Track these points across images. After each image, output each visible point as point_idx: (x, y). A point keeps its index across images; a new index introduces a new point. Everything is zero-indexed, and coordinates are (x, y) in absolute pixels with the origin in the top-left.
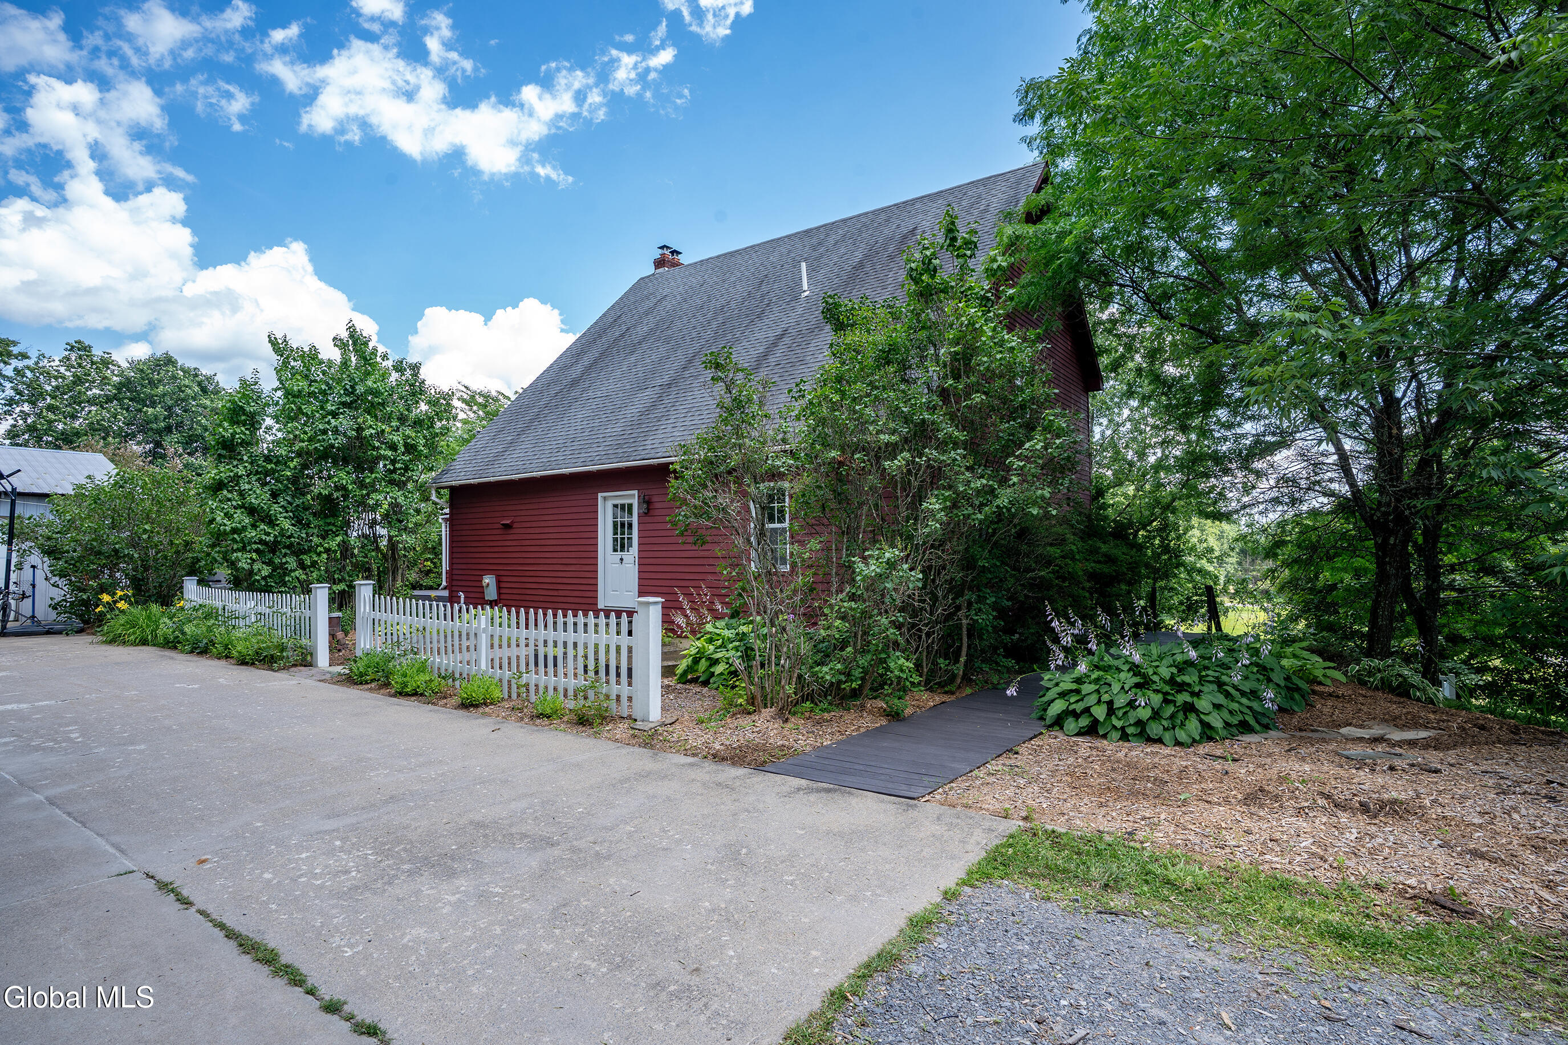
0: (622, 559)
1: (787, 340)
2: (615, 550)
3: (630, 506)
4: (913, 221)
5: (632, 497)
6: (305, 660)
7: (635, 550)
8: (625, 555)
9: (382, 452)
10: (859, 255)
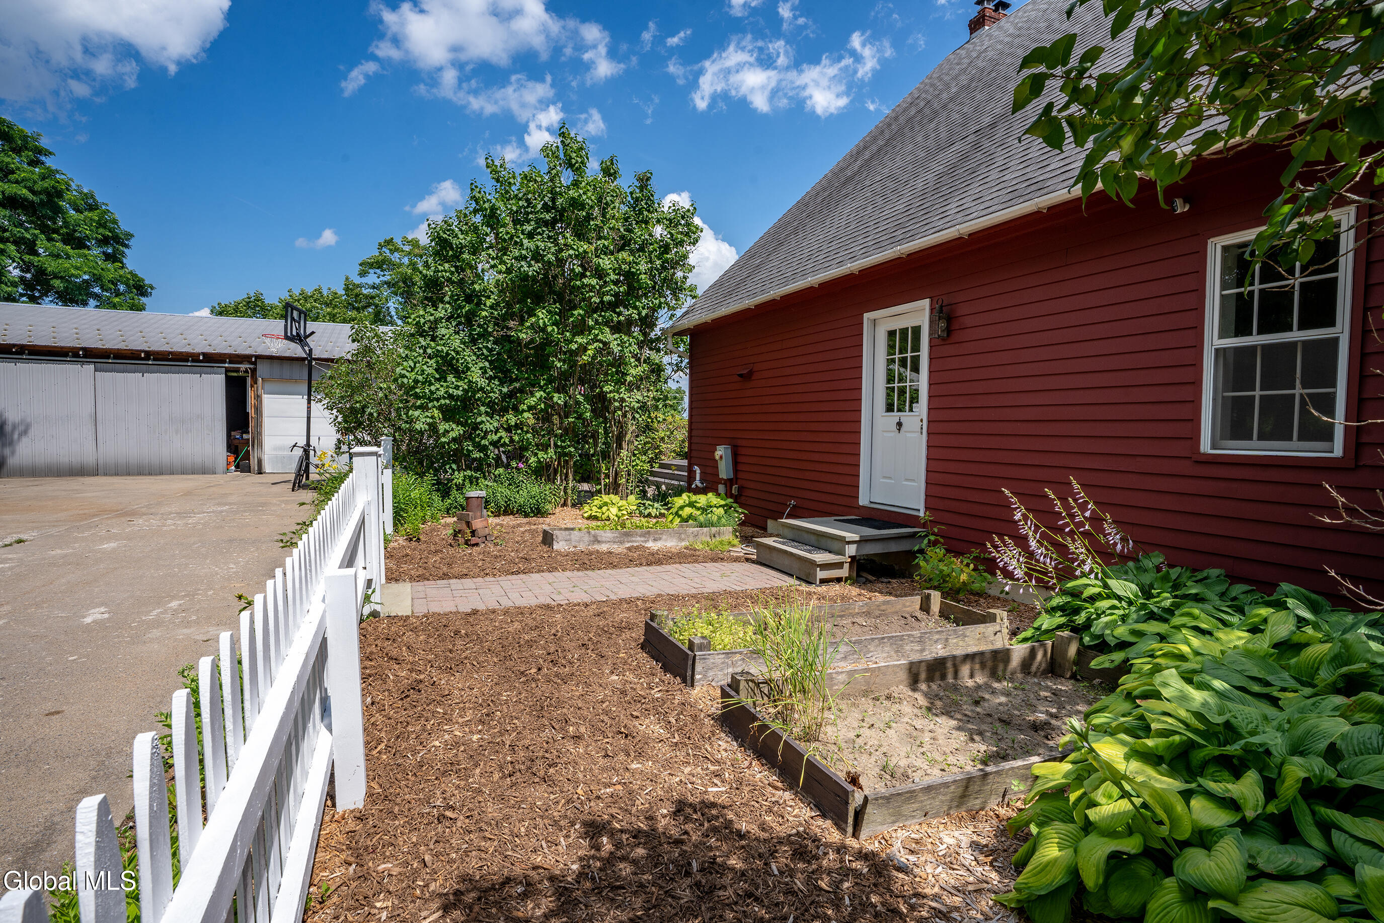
0: (900, 424)
2: (890, 408)
3: (917, 331)
5: (919, 313)
7: (922, 407)
8: (906, 417)
9: (585, 281)
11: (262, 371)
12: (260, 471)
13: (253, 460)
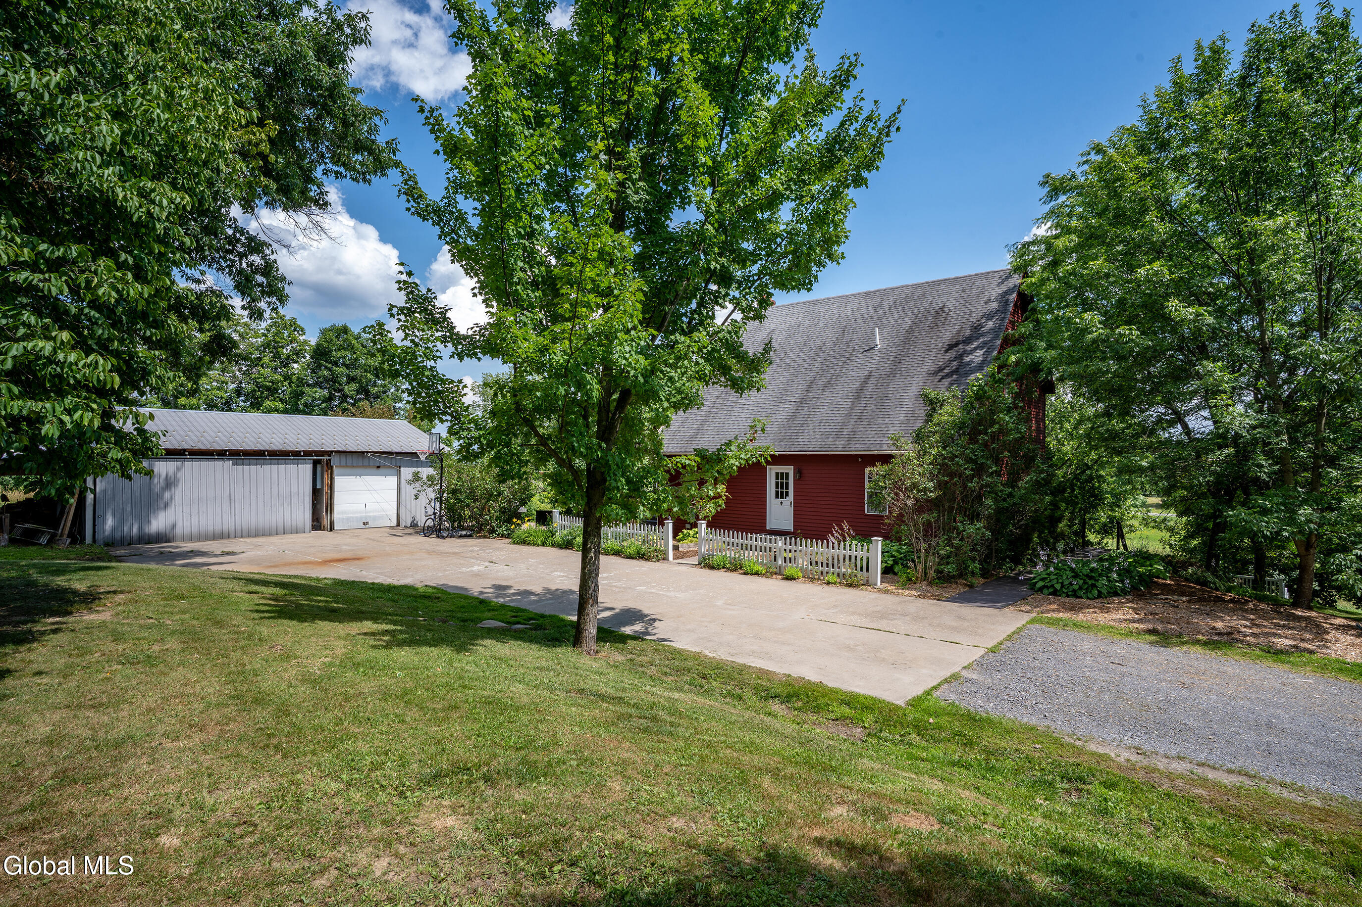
0: (782, 503)
1: (873, 380)
2: (777, 497)
3: (787, 474)
4: (941, 300)
5: (790, 470)
6: (665, 559)
7: (791, 498)
8: (784, 500)
10: (908, 322)
11: (335, 461)
12: (332, 529)
13: (326, 522)
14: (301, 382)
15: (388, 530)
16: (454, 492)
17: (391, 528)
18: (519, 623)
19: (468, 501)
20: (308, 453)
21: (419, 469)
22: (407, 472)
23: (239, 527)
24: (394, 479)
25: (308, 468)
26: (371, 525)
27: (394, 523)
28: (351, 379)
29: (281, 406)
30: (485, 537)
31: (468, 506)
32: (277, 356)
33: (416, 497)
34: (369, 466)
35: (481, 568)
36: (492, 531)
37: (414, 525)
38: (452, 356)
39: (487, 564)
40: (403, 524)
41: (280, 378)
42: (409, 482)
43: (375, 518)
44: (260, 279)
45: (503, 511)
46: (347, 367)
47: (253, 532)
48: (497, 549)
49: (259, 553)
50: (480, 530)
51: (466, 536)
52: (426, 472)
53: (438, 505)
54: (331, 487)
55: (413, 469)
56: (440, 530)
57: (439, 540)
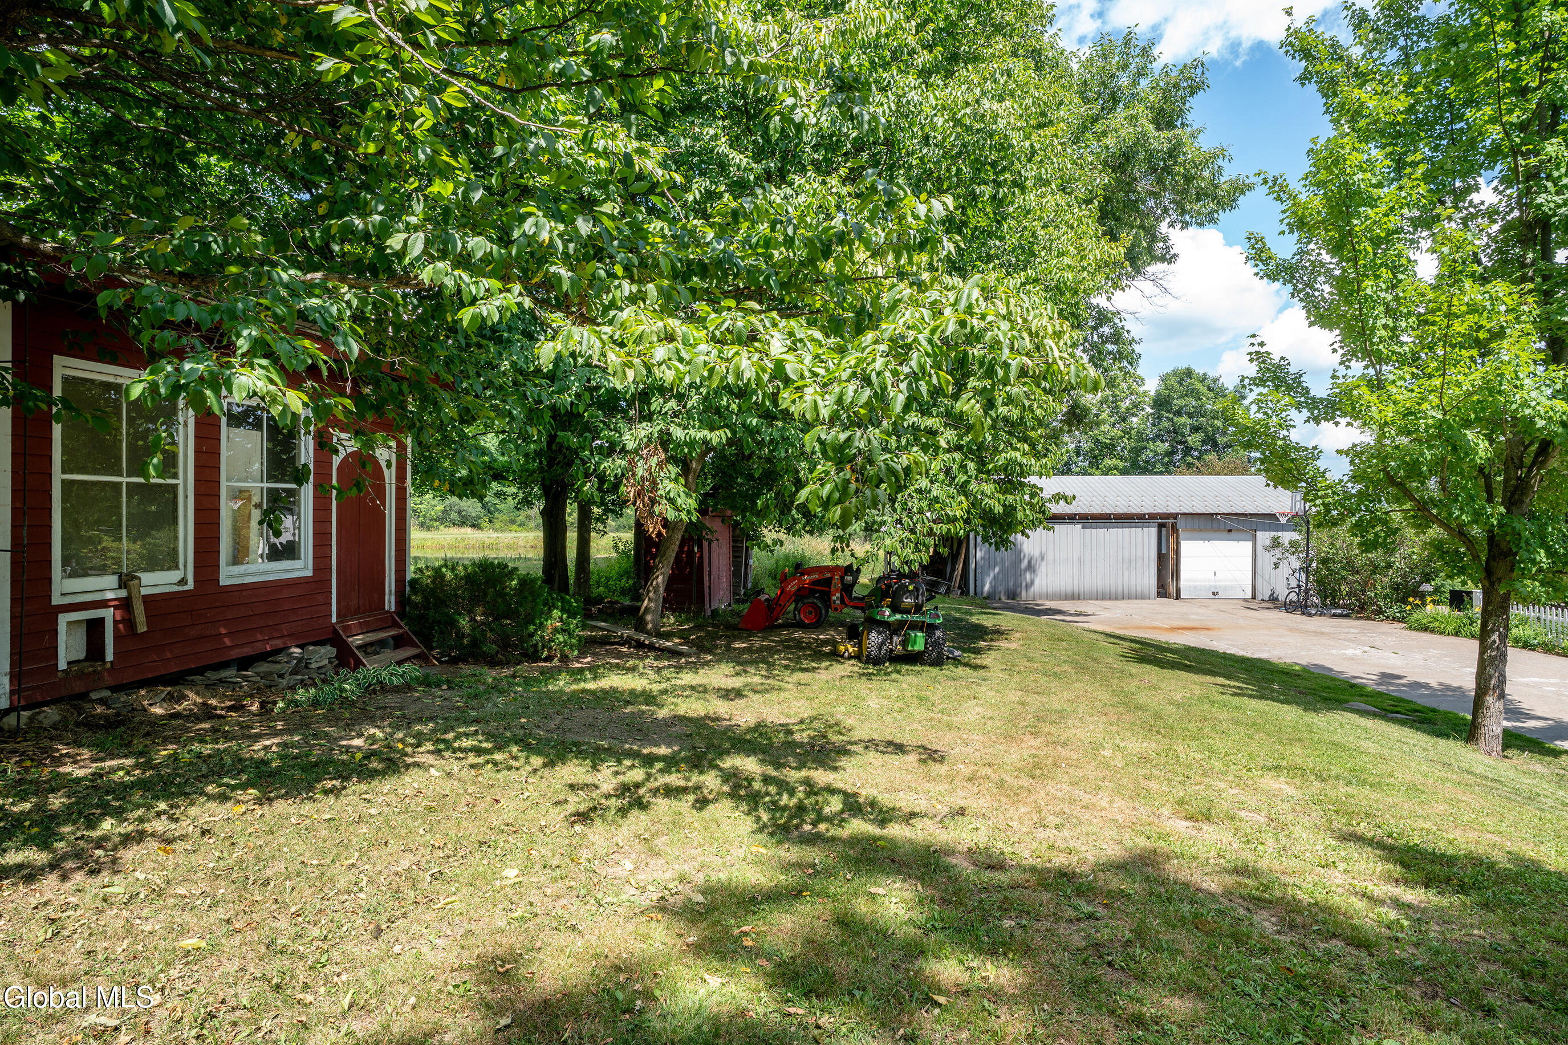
11: (1181, 523)
12: (1178, 597)
13: (1172, 589)
14: (1141, 437)
15: (1241, 602)
16: (1324, 561)
17: (1246, 600)
18: (1397, 712)
19: (1344, 573)
20: (1152, 516)
21: (1280, 534)
22: (1264, 537)
23: (1087, 589)
24: (1249, 544)
25: (1153, 531)
26: (1221, 595)
27: (1249, 595)
28: (1195, 429)
29: (1121, 464)
30: (1368, 618)
31: (1344, 578)
32: (1115, 409)
33: (1276, 566)
34: (1218, 530)
35: (1358, 652)
36: (1380, 612)
37: (1273, 599)
38: (1307, 421)
39: (1367, 649)
40: (1259, 597)
41: (1120, 433)
42: (1267, 549)
43: (1226, 588)
44: (1110, 347)
45: (1396, 587)
46: (1191, 416)
47: (1100, 596)
48: (1384, 633)
49: (1108, 615)
50: (1362, 608)
51: (1341, 616)
52: (1287, 537)
53: (1303, 576)
54: (1177, 552)
55: (1272, 534)
56: (1306, 606)
57: (1304, 617)
